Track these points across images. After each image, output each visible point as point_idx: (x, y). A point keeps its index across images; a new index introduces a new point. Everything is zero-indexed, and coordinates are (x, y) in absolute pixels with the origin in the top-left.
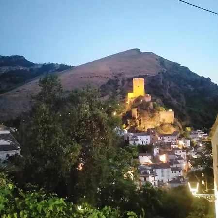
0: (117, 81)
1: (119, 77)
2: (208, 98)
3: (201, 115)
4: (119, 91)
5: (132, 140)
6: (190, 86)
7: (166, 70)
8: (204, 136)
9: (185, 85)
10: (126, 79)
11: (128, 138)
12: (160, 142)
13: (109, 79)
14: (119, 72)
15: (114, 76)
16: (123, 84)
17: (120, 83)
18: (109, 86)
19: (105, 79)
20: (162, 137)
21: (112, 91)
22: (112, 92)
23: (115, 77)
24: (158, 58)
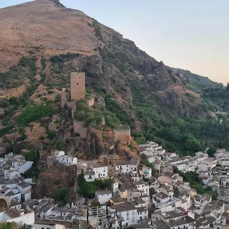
0: (34, 59)
1: (37, 54)
2: (161, 92)
3: (153, 119)
4: (38, 77)
5: (87, 173)
6: (137, 72)
7: (103, 44)
8: (157, 150)
9: (130, 71)
10: (48, 58)
11: (83, 171)
12: (118, 173)
13: (21, 57)
14: (35, 44)
15: (27, 50)
16: (44, 66)
17: (38, 64)
18: (23, 68)
19: (14, 56)
20: (119, 166)
21: (29, 78)
22: (28, 80)
23: (31, 52)
24: (91, 23)
